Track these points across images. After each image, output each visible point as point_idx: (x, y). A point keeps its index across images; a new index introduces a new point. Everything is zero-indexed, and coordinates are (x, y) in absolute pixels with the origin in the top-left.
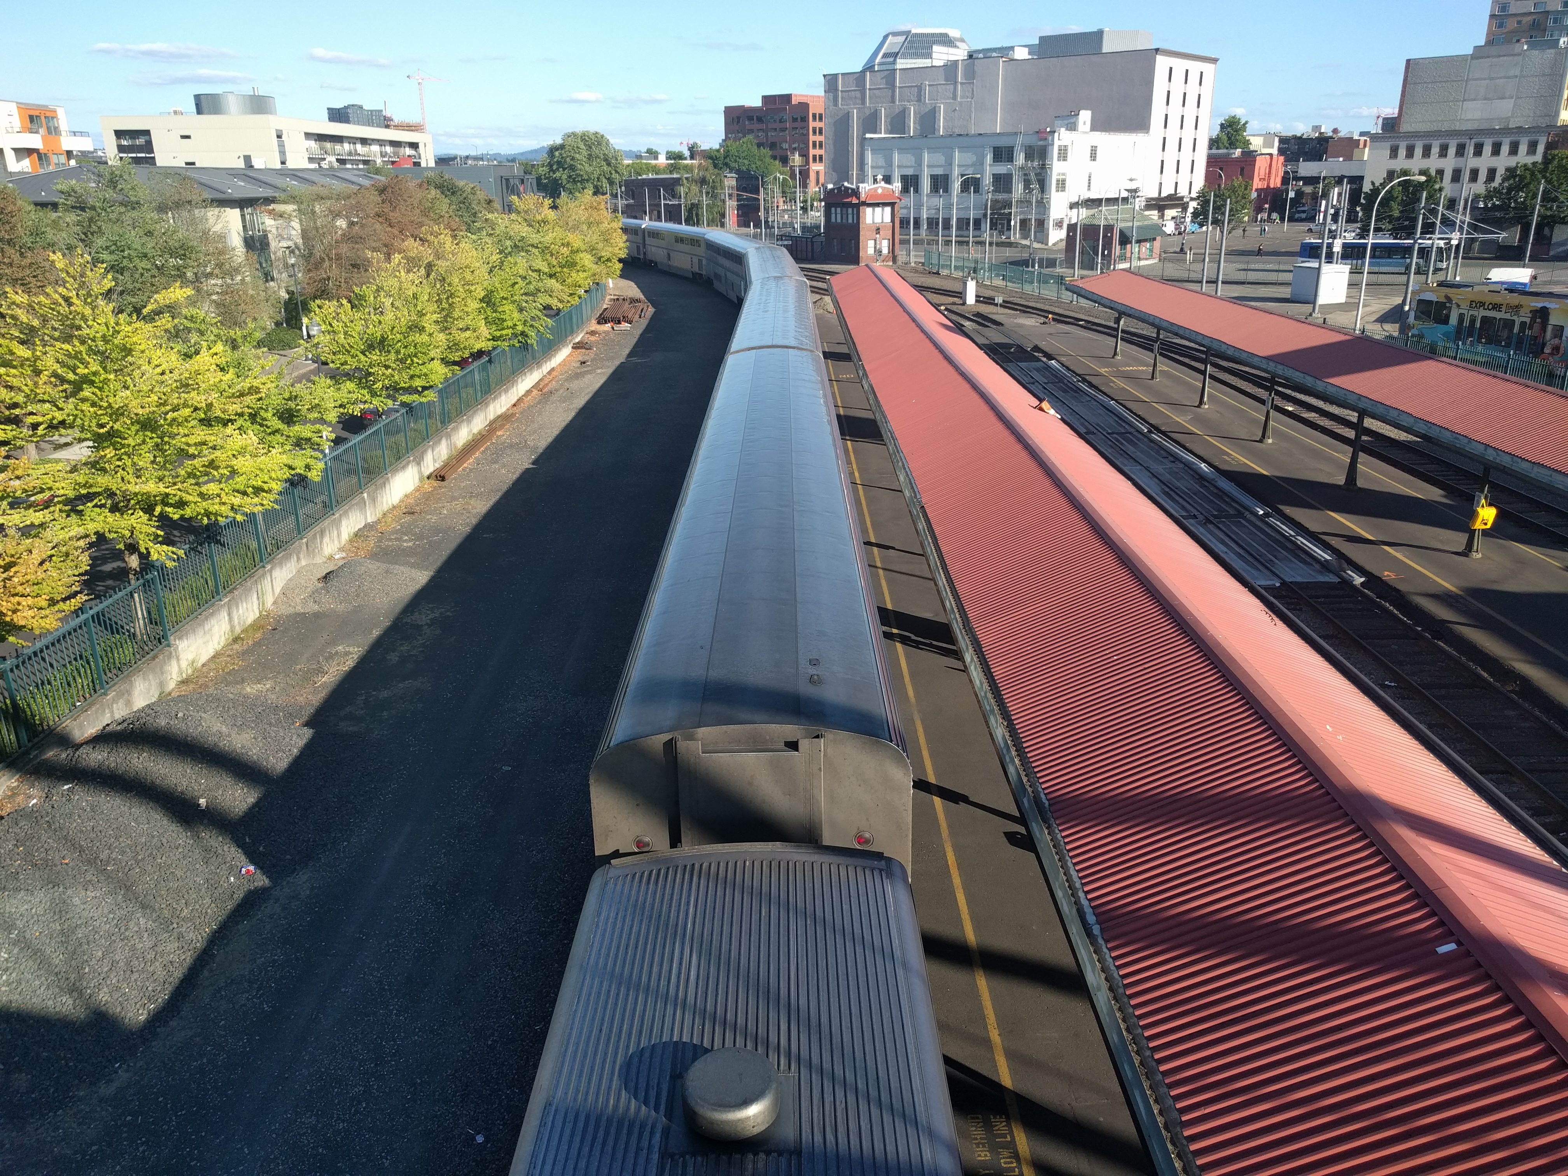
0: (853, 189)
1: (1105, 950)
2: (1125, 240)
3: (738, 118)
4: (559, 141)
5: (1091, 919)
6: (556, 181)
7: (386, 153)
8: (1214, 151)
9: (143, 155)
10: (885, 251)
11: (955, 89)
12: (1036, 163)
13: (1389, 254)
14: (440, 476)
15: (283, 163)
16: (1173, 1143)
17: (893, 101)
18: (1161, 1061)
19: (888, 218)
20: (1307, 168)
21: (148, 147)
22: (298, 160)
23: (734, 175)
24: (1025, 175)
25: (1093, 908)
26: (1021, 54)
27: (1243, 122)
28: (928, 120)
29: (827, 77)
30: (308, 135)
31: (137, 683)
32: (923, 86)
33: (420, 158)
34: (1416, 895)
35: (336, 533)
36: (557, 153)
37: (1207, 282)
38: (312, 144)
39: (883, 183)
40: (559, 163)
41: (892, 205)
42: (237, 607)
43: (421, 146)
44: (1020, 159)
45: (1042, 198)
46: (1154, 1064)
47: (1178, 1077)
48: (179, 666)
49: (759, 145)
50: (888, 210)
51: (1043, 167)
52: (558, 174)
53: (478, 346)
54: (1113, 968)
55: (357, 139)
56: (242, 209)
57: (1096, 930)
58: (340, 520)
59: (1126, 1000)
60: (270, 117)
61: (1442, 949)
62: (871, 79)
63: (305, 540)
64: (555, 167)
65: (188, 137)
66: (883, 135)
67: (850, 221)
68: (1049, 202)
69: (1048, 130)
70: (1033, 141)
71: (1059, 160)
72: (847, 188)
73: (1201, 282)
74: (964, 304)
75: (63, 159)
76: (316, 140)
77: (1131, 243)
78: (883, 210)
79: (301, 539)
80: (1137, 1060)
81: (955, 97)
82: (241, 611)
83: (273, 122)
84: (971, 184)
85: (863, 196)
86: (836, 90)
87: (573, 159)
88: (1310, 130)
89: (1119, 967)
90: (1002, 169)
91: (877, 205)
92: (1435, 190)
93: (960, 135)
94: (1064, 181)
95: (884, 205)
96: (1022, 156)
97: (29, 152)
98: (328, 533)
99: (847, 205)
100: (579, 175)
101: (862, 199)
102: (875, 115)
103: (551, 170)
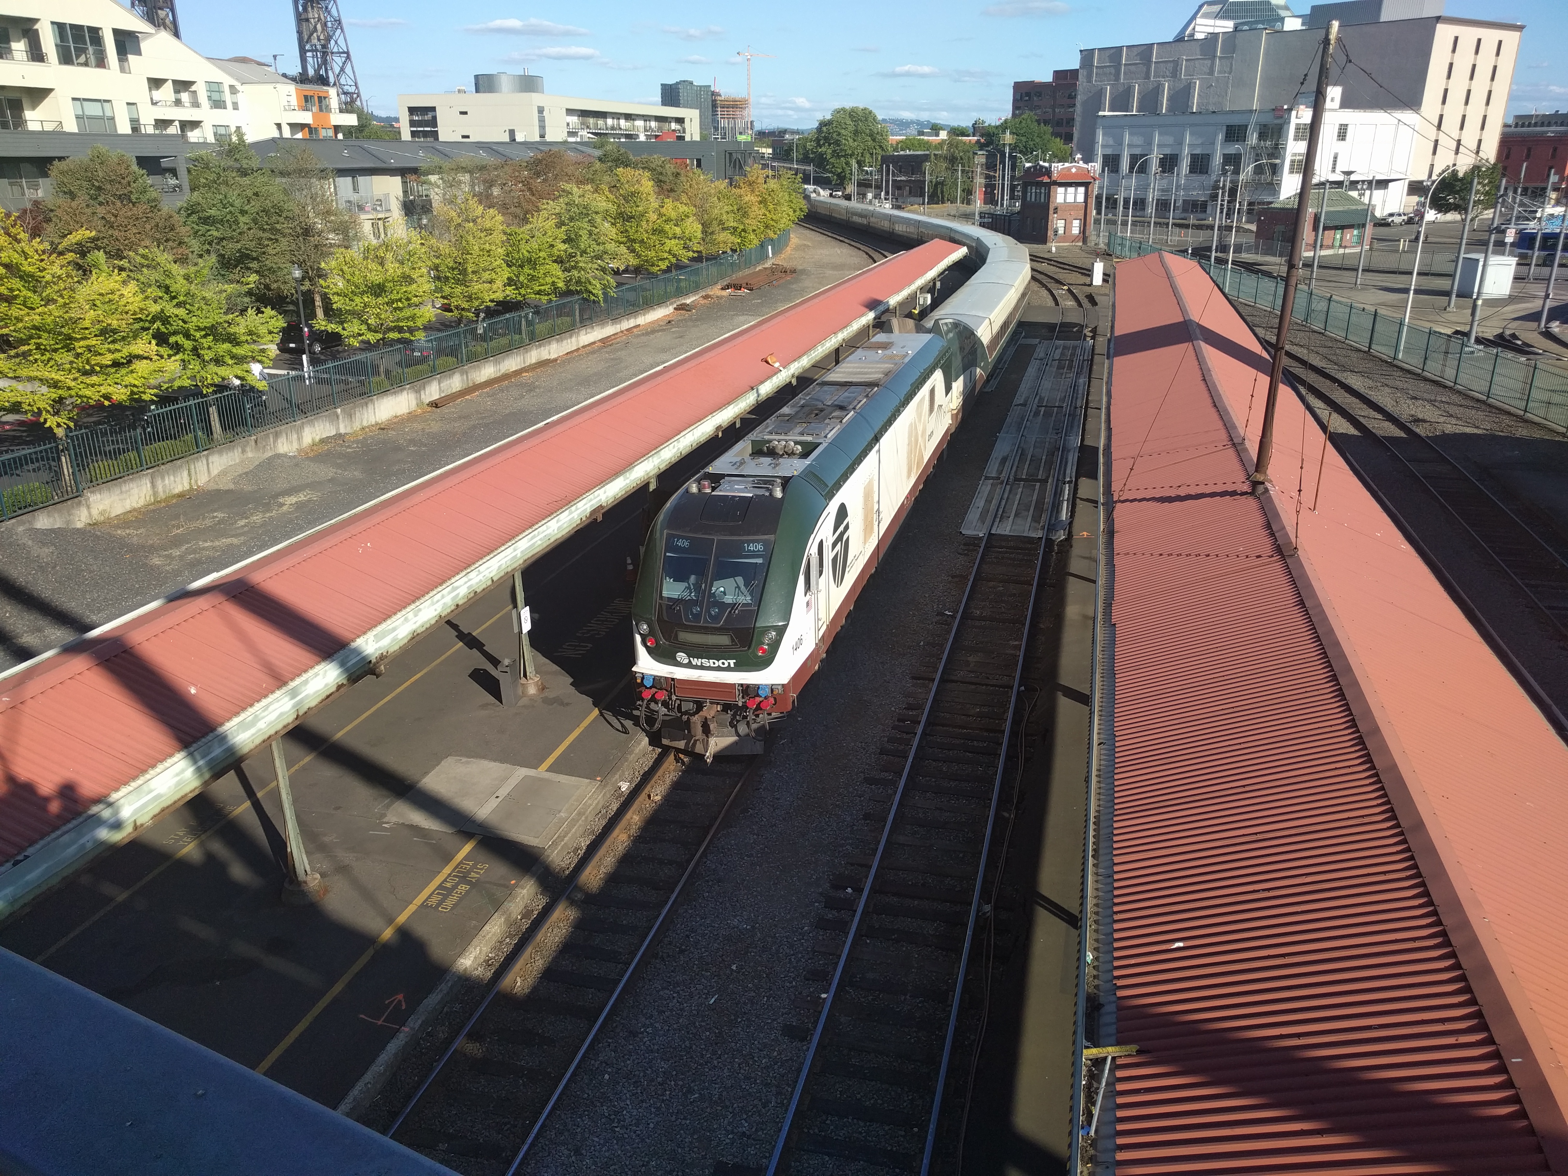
0: (1046, 168)
3: (1028, 94)
4: (828, 117)
6: (821, 155)
7: (650, 127)
9: (429, 129)
10: (1076, 231)
11: (1213, 64)
12: (1269, 143)
14: (435, 405)
15: (541, 136)
17: (1147, 76)
19: (1081, 198)
21: (434, 122)
22: (556, 133)
24: (1257, 155)
26: (1293, 24)
28: (1181, 99)
29: (1084, 53)
30: (570, 112)
31: (41, 518)
32: (1180, 61)
33: (684, 132)
35: (295, 436)
36: (824, 129)
38: (574, 120)
39: (1081, 162)
40: (826, 138)
41: (1086, 185)
42: (163, 479)
43: (687, 121)
44: (1253, 139)
45: (1272, 180)
50: (1081, 190)
51: (1276, 147)
52: (823, 149)
55: (621, 114)
56: (404, 177)
58: (302, 427)
60: (533, 94)
62: (1127, 54)
63: (254, 437)
64: (822, 142)
65: (466, 113)
66: (1134, 113)
67: (1042, 200)
68: (1279, 185)
69: (1285, 107)
70: (1268, 119)
71: (1295, 140)
72: (1042, 167)
74: (1091, 285)
76: (579, 116)
78: (1076, 190)
79: (250, 436)
81: (1211, 72)
82: (167, 482)
83: (536, 99)
84: (1200, 164)
85: (1055, 175)
86: (1091, 65)
87: (839, 134)
90: (1234, 148)
91: (1070, 185)
93: (1214, 112)
95: (1077, 185)
96: (1255, 135)
97: (302, 126)
98: (284, 435)
99: (1040, 184)
100: (842, 150)
101: (1054, 178)
102: (1129, 91)
103: (819, 145)
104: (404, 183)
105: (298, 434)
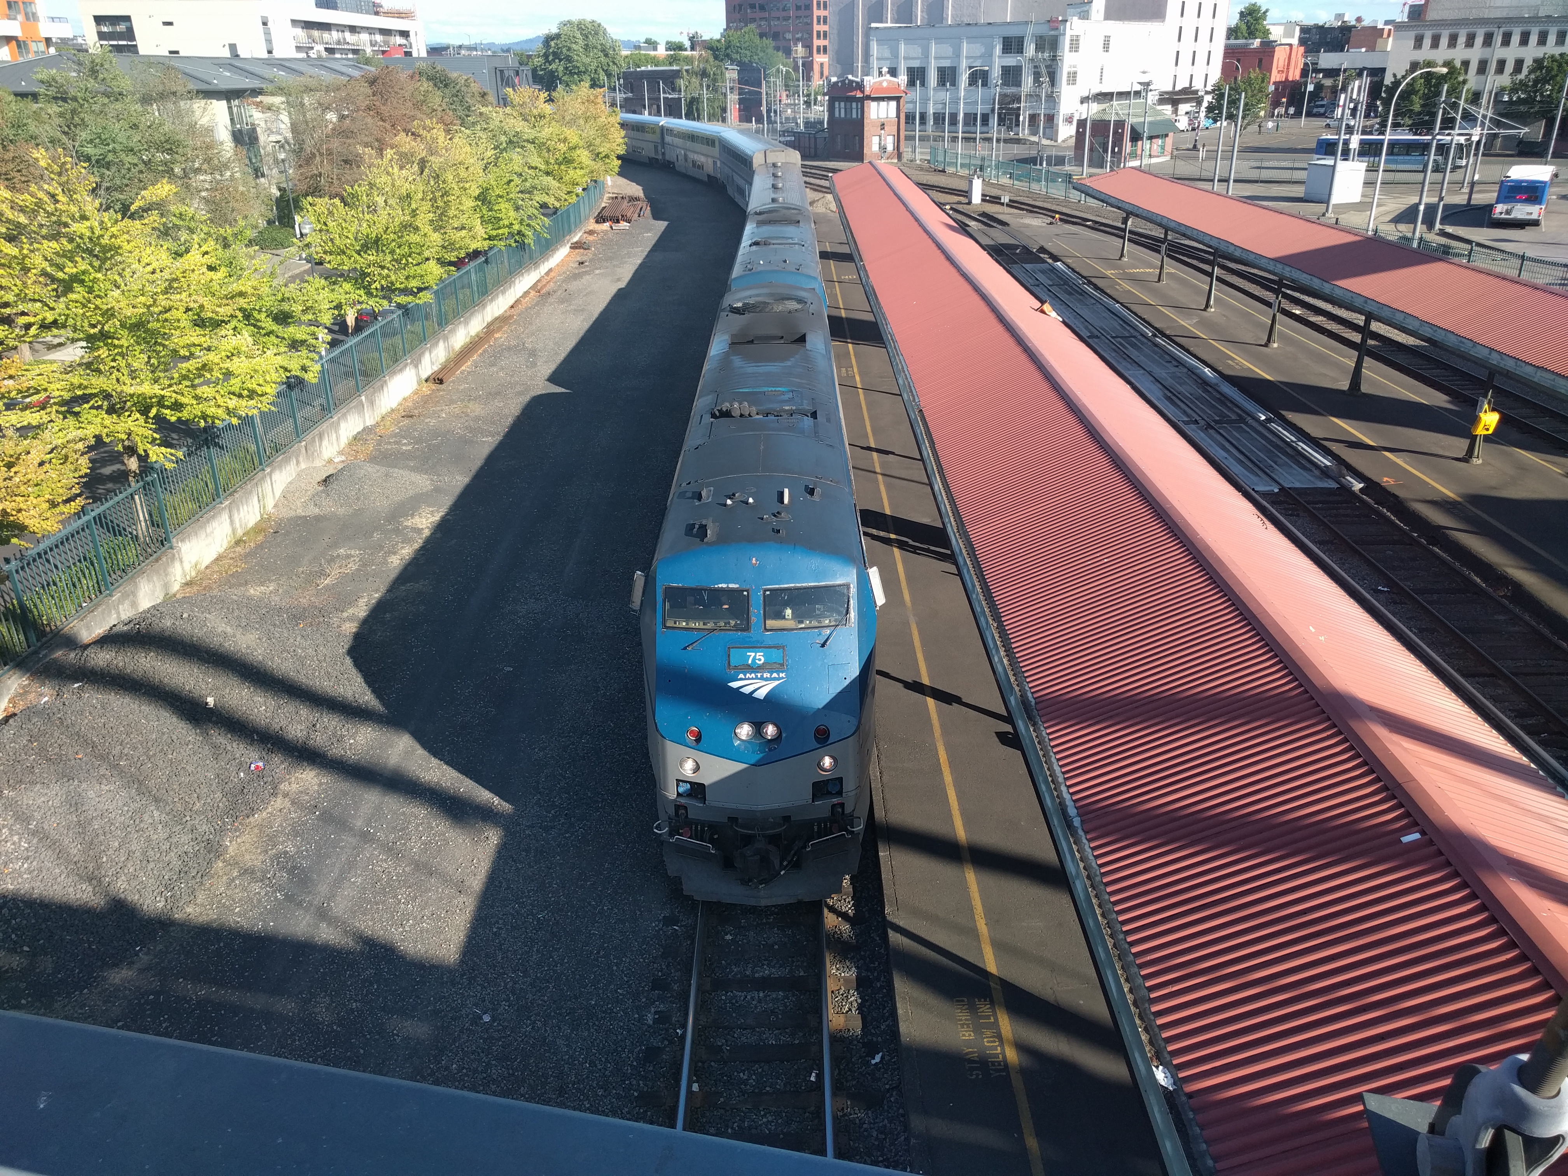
0: (857, 83)
1: (1085, 841)
2: (1136, 137)
3: (740, 6)
4: (555, 30)
5: (1072, 811)
6: (552, 72)
7: (376, 42)
8: (1232, 41)
9: (124, 43)
10: (890, 148)
12: (1046, 55)
13: (1408, 151)
15: (270, 52)
16: (1141, 1018)
18: (1132, 944)
19: (893, 113)
20: (1328, 60)
21: (130, 34)
22: (285, 49)
23: (736, 67)
24: (1036, 67)
25: (1075, 801)
27: (1263, 9)
28: (936, 8)
30: (295, 22)
31: (142, 584)
33: (411, 48)
34: (1385, 788)
35: (334, 435)
36: (552, 44)
37: (1219, 181)
38: (300, 32)
39: (888, 75)
40: (554, 53)
41: (898, 99)
42: (238, 510)
43: (412, 34)
44: (1030, 50)
45: (1052, 92)
46: (1127, 946)
47: (1148, 958)
48: (183, 569)
49: (762, 35)
51: (1054, 58)
52: (553, 66)
53: (474, 246)
54: (1091, 858)
55: (345, 26)
56: (229, 101)
57: (1077, 822)
58: (338, 423)
59: (1102, 887)
61: (1406, 839)
63: (304, 443)
64: (551, 58)
65: (171, 24)
66: (889, 25)
67: (854, 116)
68: (1059, 96)
69: (1060, 18)
70: (1044, 30)
71: (1070, 51)
72: (851, 82)
73: (1212, 180)
74: (970, 203)
75: (42, 46)
76: (303, 28)
77: (1142, 139)
78: (888, 104)
79: (300, 442)
80: (1110, 943)
82: (242, 513)
84: (979, 77)
85: (868, 90)
87: (569, 49)
88: (1333, 18)
89: (1097, 857)
90: (1011, 61)
91: (882, 99)
92: (1459, 83)
93: (969, 24)
94: (1075, 73)
95: (888, 99)
96: (1033, 46)
97: (9, 39)
98: (326, 435)
99: (851, 99)
100: (575, 67)
101: (867, 92)
102: (882, 3)
103: (547, 61)
104: (230, 108)
105: (336, 432)
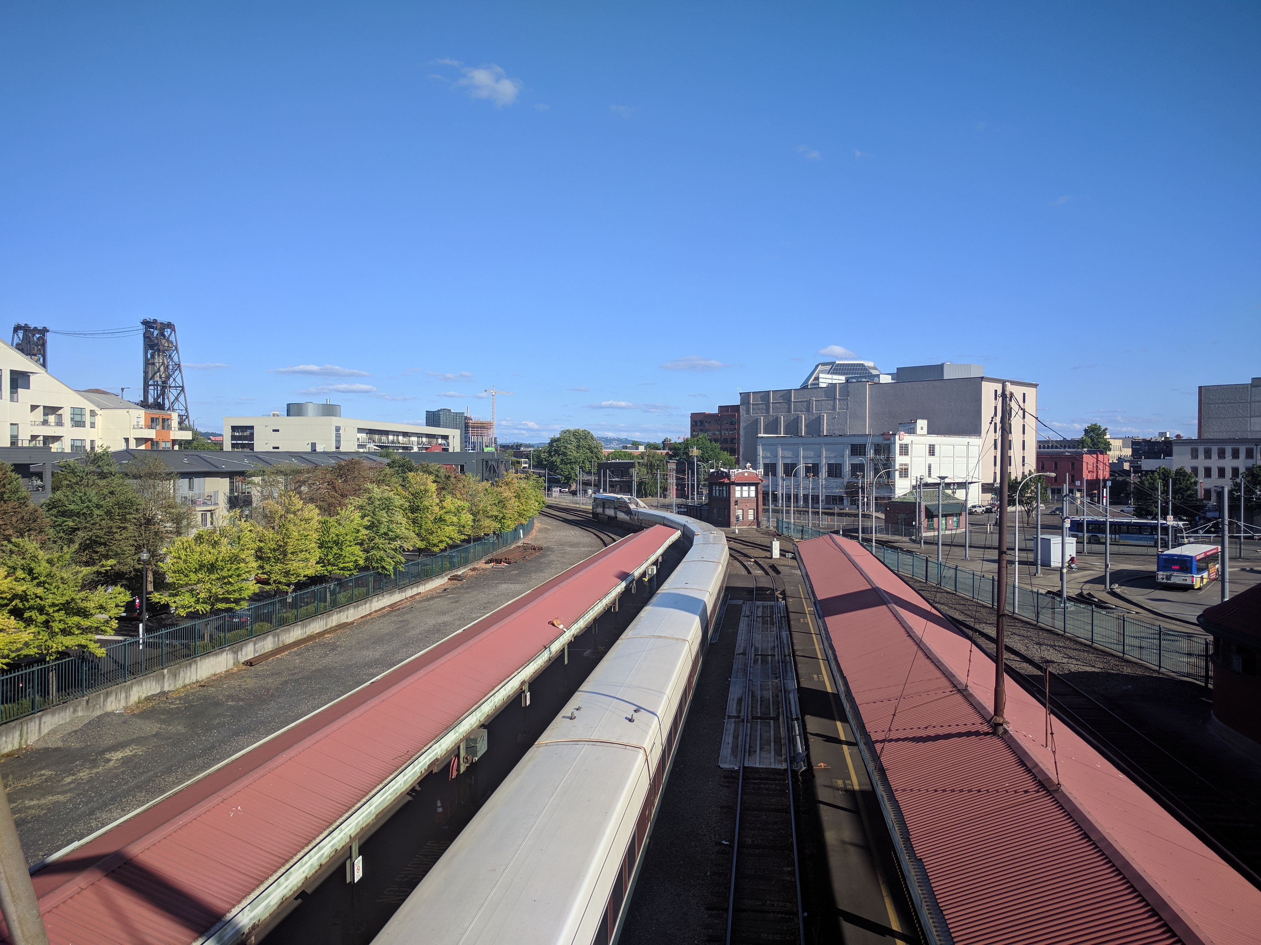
0: (726, 473)
2: (930, 515)
3: (702, 422)
4: (558, 436)
6: (552, 462)
7: (422, 442)
8: (1042, 450)
9: (247, 442)
10: (751, 517)
11: (835, 403)
12: (882, 457)
14: (250, 663)
15: (338, 448)
17: (789, 411)
19: (753, 494)
21: (251, 437)
22: (349, 445)
24: (875, 465)
26: (885, 379)
27: (1103, 428)
28: (815, 426)
29: (742, 395)
30: (360, 430)
32: (811, 401)
33: (448, 446)
35: (123, 695)
36: (554, 444)
38: (363, 436)
39: (751, 469)
40: (555, 451)
41: (756, 485)
43: (451, 438)
44: (871, 454)
45: (889, 482)
49: (712, 440)
50: (753, 488)
51: (888, 459)
52: (554, 459)
55: (400, 432)
56: (230, 478)
58: (131, 687)
60: (333, 418)
62: (773, 396)
63: (86, 698)
64: (552, 454)
65: (278, 431)
66: (782, 435)
67: (725, 495)
68: (894, 485)
69: (891, 433)
70: (880, 440)
71: (900, 455)
72: (723, 472)
74: (771, 558)
76: (367, 433)
77: (937, 516)
78: (749, 488)
81: (834, 409)
83: (335, 421)
84: (835, 471)
85: (733, 478)
86: (749, 403)
87: (566, 448)
90: (858, 460)
91: (744, 484)
93: (840, 435)
94: (906, 470)
95: (750, 485)
96: (872, 451)
97: (146, 440)
98: (114, 695)
99: (723, 484)
100: (567, 459)
101: (732, 480)
102: (776, 421)
103: (550, 455)
104: (232, 483)
105: (126, 693)
